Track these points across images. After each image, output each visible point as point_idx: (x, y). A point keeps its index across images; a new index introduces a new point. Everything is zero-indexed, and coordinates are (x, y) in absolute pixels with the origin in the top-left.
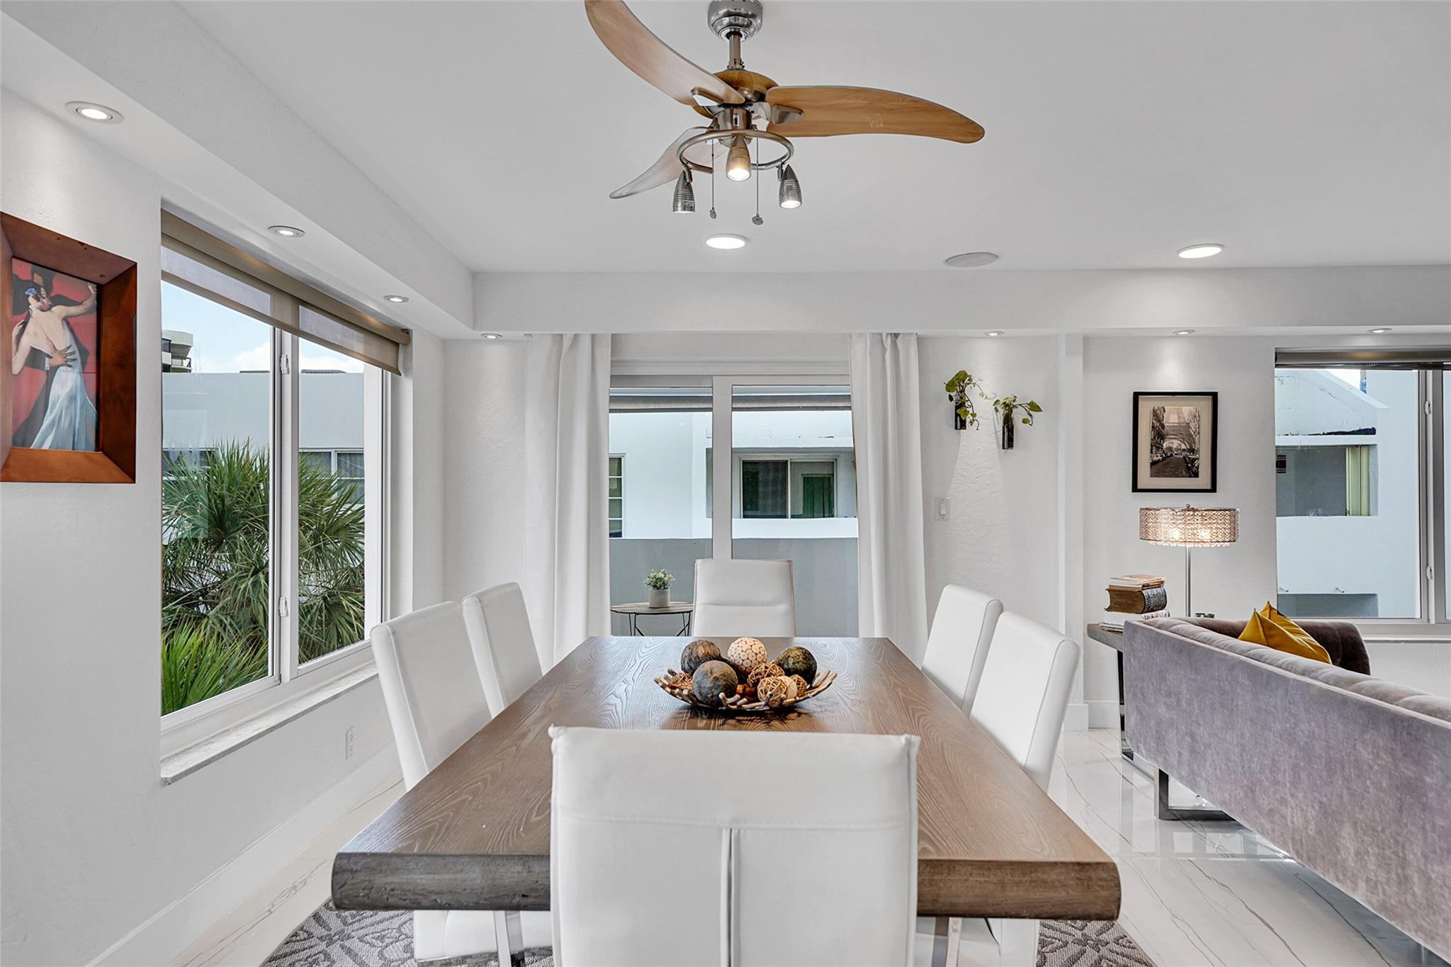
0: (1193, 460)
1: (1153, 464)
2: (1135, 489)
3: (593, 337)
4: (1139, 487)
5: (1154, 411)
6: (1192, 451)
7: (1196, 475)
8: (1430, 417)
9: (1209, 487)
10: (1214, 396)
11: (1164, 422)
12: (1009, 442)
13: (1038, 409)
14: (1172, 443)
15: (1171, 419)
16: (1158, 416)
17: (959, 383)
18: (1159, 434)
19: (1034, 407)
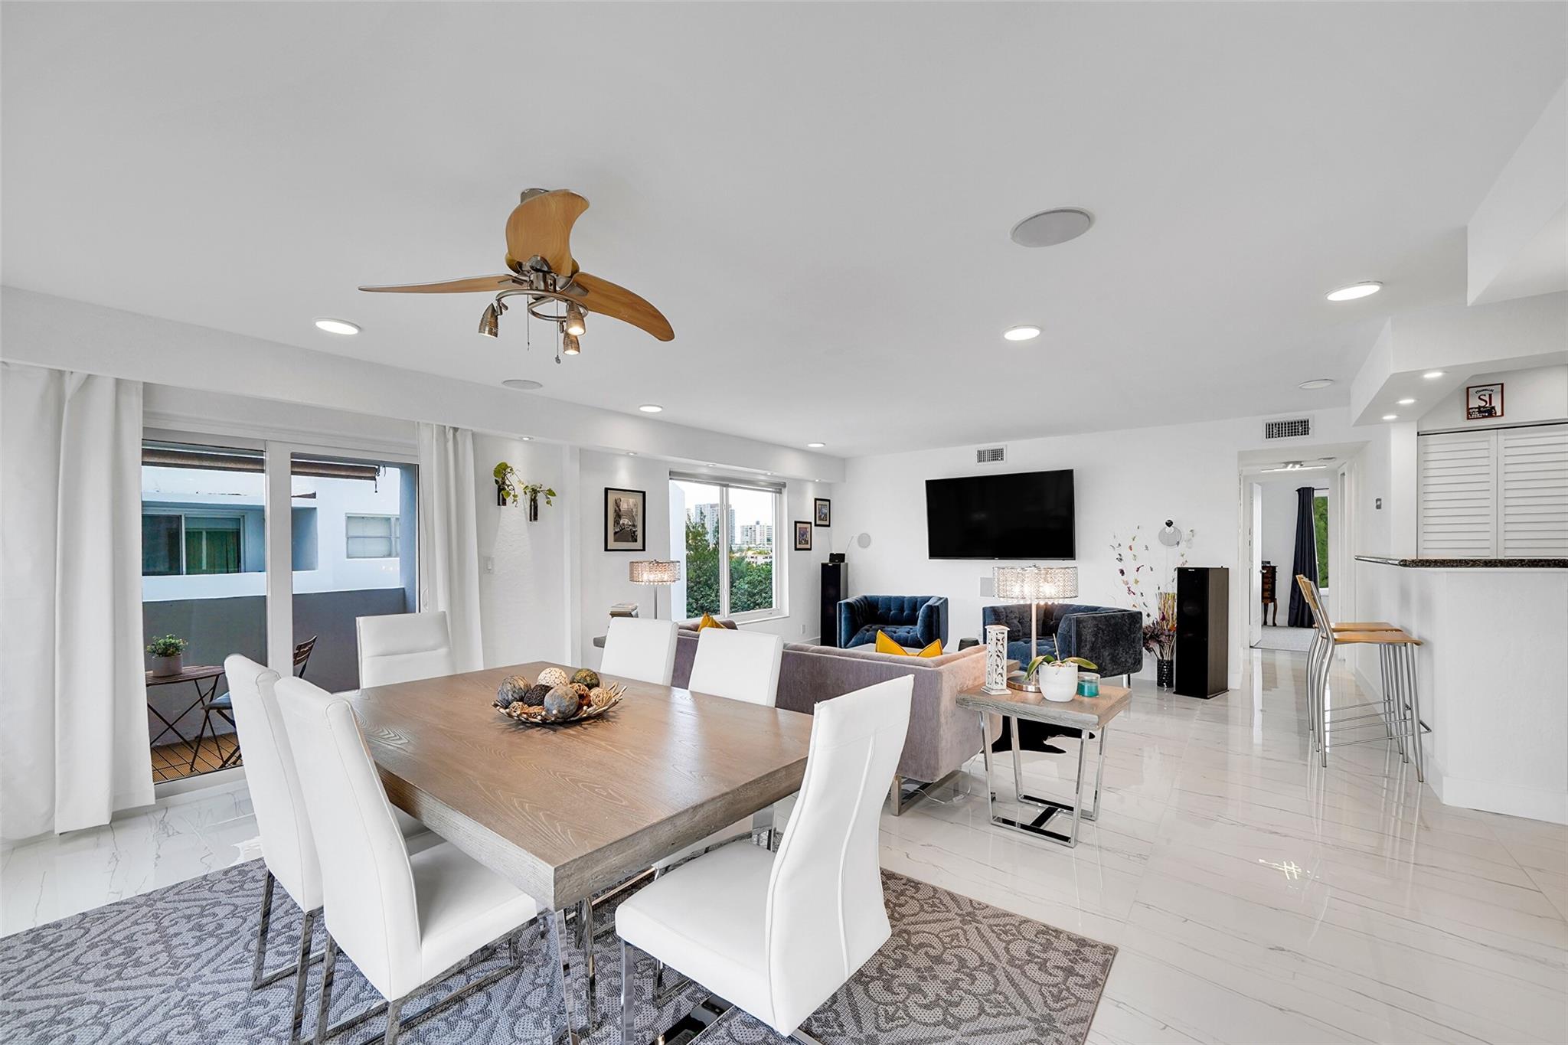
0: (634, 532)
1: (616, 533)
2: (606, 549)
3: (118, 382)
4: (609, 548)
5: (616, 500)
6: (634, 526)
7: (636, 541)
8: (725, 511)
9: (642, 548)
10: (644, 493)
11: (621, 507)
12: (534, 515)
13: (553, 494)
14: (625, 521)
15: (624, 506)
16: (617, 504)
17: (502, 471)
18: (618, 516)
19: (551, 493)
